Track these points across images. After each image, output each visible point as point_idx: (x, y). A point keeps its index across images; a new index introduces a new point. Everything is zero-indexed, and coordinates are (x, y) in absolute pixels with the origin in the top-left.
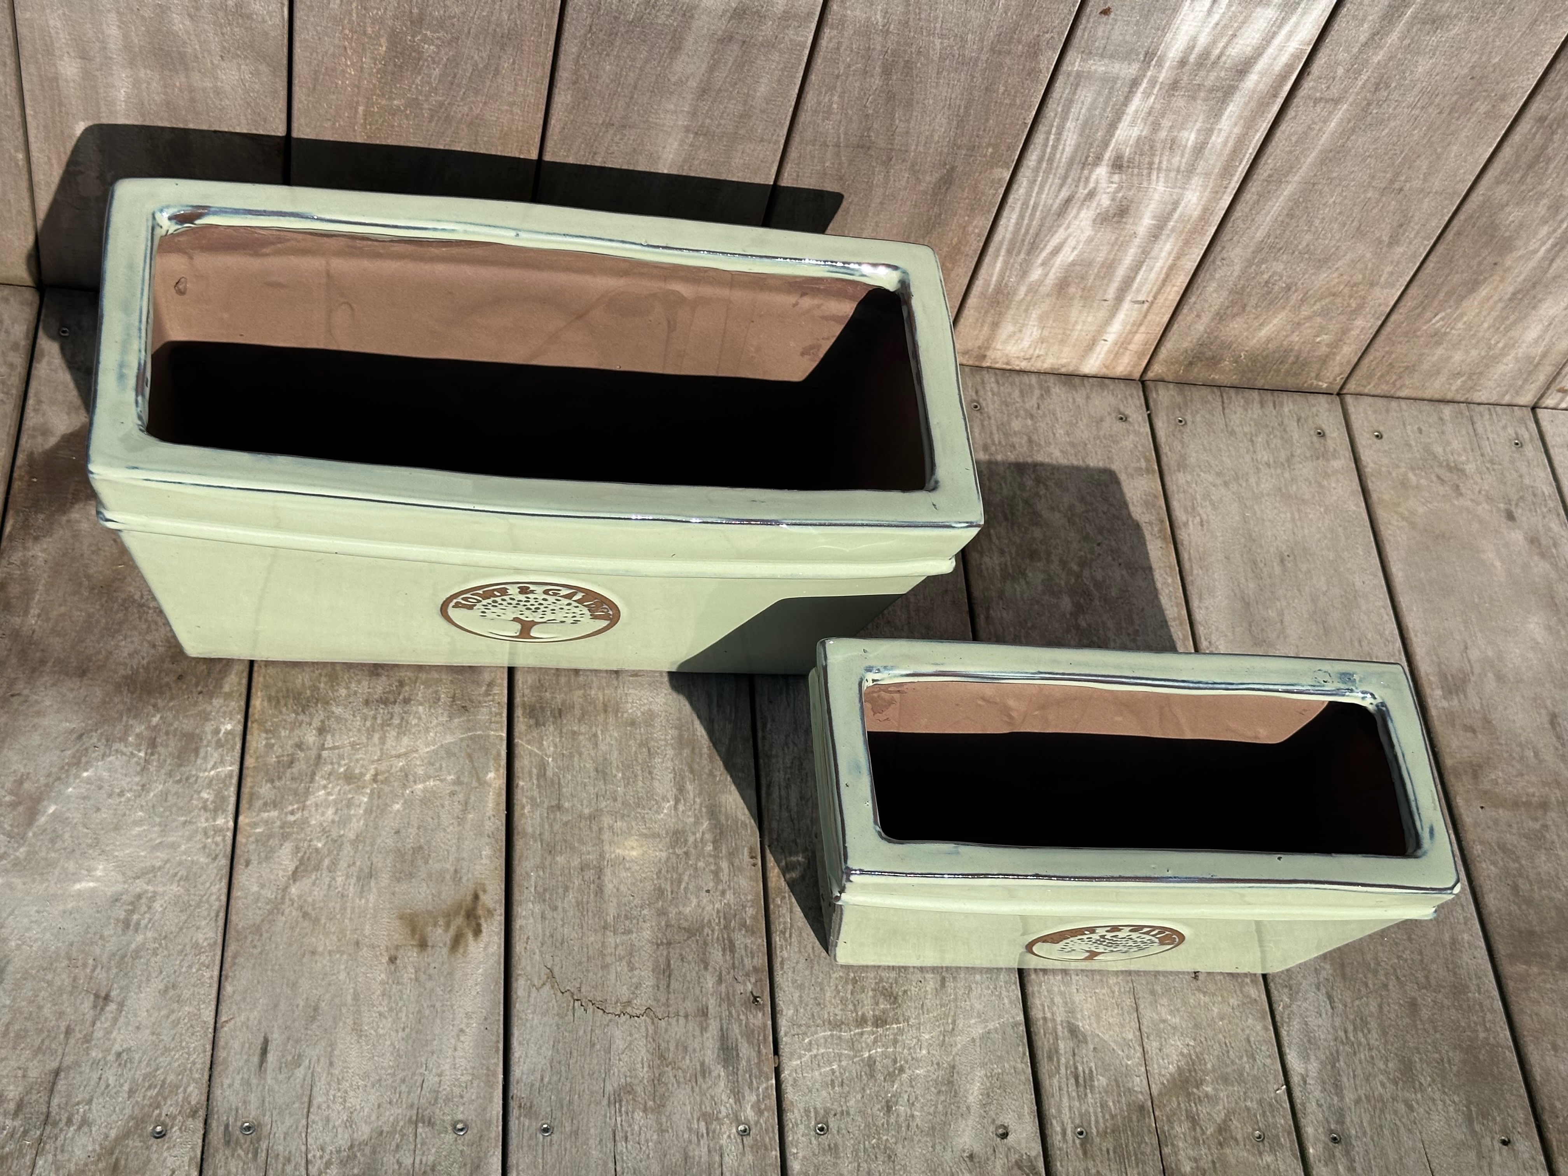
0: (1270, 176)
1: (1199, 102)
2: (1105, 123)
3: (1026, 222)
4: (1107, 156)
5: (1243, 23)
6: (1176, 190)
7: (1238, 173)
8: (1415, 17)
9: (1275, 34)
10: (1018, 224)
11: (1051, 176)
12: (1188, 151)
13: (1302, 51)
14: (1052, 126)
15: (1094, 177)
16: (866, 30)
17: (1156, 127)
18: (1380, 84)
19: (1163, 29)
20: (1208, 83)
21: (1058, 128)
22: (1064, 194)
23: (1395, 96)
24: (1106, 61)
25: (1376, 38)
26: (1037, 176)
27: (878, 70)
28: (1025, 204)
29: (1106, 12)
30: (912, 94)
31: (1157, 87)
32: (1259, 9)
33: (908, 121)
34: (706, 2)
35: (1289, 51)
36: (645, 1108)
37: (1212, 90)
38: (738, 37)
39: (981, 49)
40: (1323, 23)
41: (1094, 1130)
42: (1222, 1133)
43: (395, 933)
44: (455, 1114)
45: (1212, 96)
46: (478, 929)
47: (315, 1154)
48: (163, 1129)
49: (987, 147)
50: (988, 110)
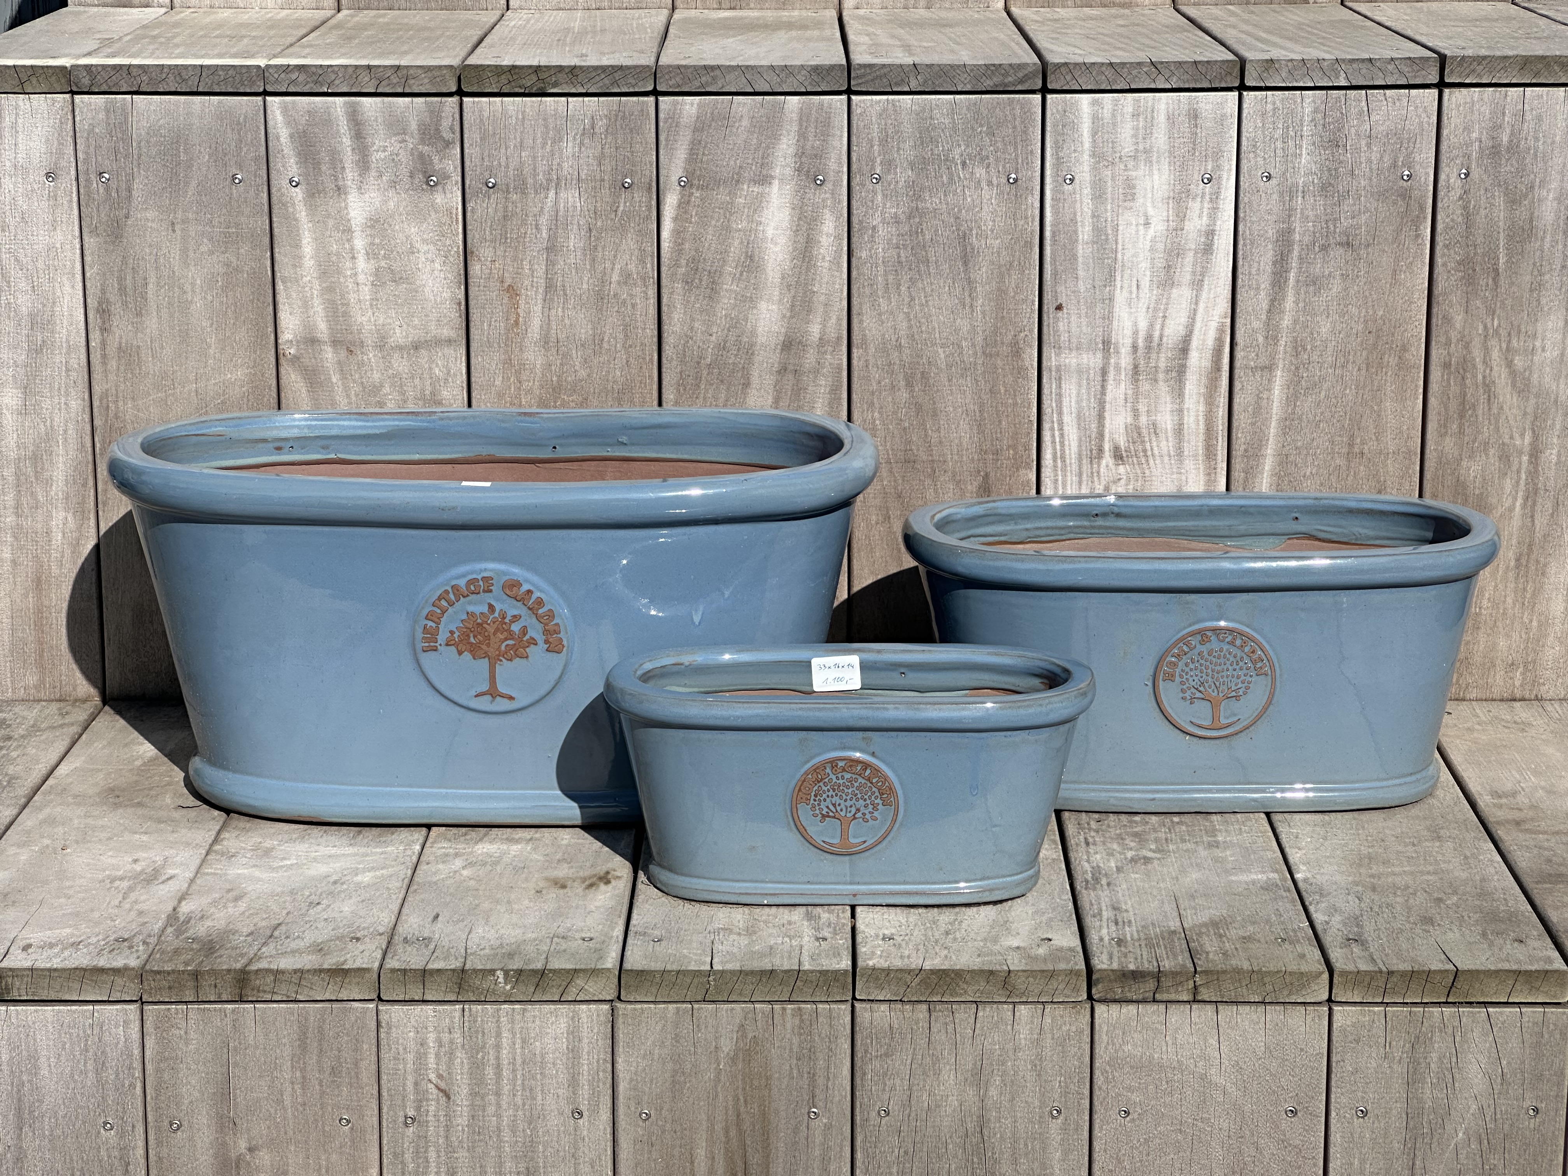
0: (1246, 451)
1: (1161, 383)
2: (1094, 413)
4: (1107, 446)
5: (1167, 304)
6: (1175, 476)
7: (1219, 453)
8: (1298, 281)
9: (1195, 310)
11: (1069, 473)
12: (1170, 435)
13: (1223, 325)
14: (1053, 422)
15: (1103, 470)
16: (883, 348)
17: (1136, 413)
18: (1298, 347)
19: (1108, 317)
20: (1162, 364)
21: (1059, 424)
23: (1315, 357)
24: (1074, 354)
25: (1276, 303)
26: (1056, 475)
27: (903, 383)
29: (1059, 308)
30: (934, 403)
31: (1123, 374)
32: (1174, 291)
33: (938, 430)
34: (761, 339)
35: (1213, 325)
36: (739, 934)
37: (1167, 371)
38: (791, 367)
39: (975, 353)
40: (1230, 296)
41: (1129, 939)
42: (1246, 939)
43: (542, 884)
44: (584, 935)
45: (1169, 377)
46: (608, 882)
47: (473, 947)
48: (358, 939)
49: (1008, 449)
50: (997, 411)
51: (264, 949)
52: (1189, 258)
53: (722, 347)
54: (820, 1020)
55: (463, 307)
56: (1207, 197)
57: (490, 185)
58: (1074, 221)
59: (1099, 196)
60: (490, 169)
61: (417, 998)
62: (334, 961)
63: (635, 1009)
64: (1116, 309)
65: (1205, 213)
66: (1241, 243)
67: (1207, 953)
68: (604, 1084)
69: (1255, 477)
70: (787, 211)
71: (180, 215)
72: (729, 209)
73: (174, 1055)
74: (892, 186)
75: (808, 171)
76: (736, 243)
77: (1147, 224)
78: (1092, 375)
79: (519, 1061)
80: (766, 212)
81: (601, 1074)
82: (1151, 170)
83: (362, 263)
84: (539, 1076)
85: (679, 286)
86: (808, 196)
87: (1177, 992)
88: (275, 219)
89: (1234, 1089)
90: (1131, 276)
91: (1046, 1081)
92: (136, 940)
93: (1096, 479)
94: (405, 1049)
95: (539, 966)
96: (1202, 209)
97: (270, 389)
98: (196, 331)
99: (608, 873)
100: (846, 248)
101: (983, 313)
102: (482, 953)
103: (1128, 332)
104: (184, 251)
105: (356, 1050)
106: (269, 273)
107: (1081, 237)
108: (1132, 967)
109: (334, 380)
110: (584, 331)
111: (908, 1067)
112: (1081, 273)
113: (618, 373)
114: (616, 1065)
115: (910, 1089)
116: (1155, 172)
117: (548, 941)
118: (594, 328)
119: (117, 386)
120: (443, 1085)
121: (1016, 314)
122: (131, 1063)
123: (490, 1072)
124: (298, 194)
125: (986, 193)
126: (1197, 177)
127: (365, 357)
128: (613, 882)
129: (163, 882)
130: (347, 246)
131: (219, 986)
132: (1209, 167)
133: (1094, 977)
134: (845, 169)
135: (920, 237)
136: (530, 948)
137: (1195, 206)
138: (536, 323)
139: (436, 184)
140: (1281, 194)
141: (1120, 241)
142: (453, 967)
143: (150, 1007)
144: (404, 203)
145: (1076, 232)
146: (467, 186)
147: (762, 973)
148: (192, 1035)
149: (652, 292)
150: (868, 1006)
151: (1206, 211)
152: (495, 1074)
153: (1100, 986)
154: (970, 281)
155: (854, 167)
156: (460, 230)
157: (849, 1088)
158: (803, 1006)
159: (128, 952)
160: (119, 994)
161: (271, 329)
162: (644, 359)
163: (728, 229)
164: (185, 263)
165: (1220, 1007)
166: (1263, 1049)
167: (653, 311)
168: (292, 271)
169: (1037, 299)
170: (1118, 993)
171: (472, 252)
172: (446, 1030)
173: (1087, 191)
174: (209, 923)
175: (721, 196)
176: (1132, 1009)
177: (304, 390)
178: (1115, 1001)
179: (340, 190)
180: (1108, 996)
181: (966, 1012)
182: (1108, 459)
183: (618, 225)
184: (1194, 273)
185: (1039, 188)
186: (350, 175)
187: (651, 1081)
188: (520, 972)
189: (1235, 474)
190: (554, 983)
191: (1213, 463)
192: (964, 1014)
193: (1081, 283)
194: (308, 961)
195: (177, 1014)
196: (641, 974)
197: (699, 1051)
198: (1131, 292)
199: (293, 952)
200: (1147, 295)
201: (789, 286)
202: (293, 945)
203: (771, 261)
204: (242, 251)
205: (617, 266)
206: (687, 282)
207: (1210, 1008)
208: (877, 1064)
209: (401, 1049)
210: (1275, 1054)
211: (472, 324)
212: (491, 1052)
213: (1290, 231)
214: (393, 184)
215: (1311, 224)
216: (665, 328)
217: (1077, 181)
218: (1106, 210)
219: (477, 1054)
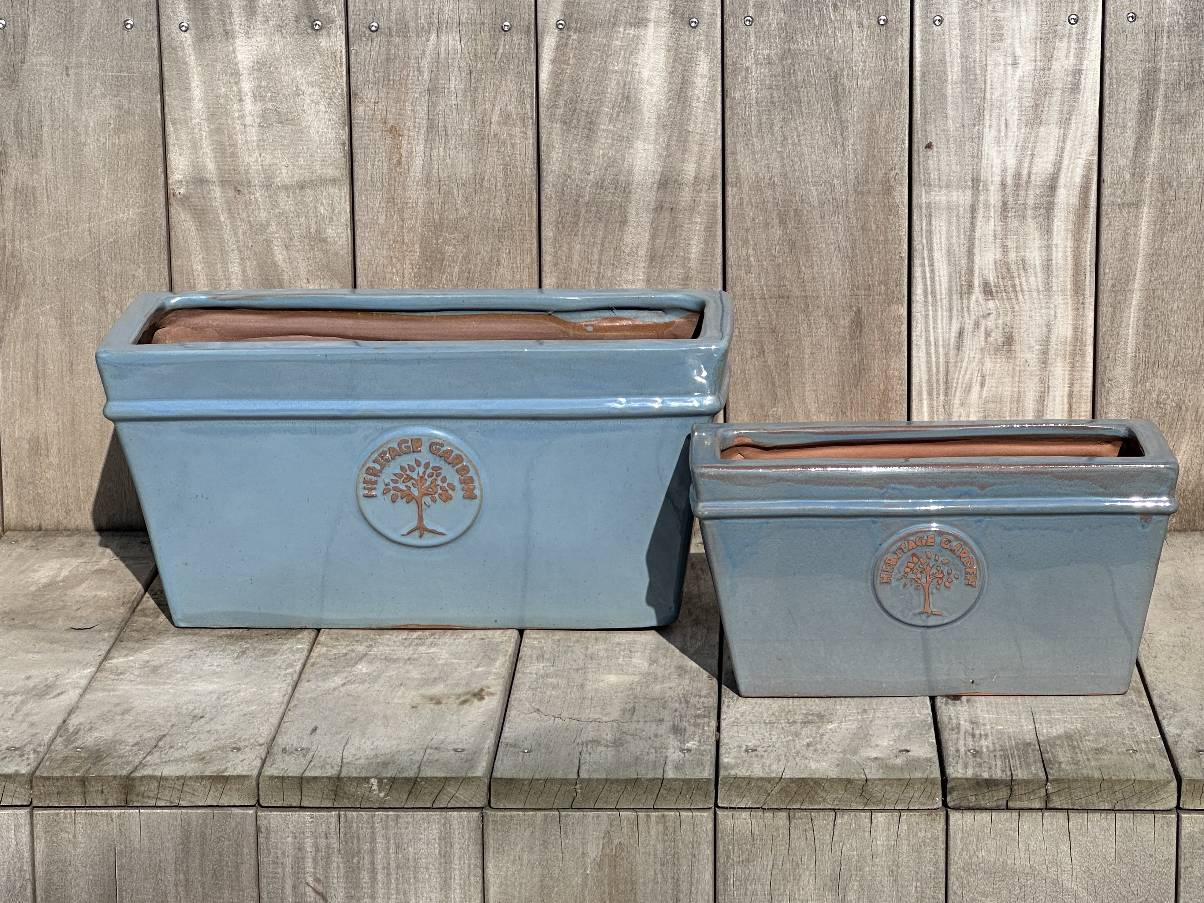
0: (1113, 286)
1: (1029, 220)
2: (964, 249)
3: (934, 359)
4: (976, 282)
5: (1035, 142)
6: (1043, 311)
7: (1087, 288)
8: (1164, 120)
9: (1063, 148)
10: (929, 362)
11: (939, 309)
12: (1038, 270)
13: (1090, 162)
14: (923, 258)
15: (972, 304)
16: (757, 187)
17: (1005, 250)
18: (1164, 185)
19: (978, 156)
20: (1031, 201)
21: (929, 260)
22: (955, 327)
23: (1181, 194)
24: (944, 191)
25: (1142, 141)
26: (927, 310)
27: (776, 221)
28: (927, 340)
29: (929, 146)
30: (807, 240)
31: (992, 210)
32: (1042, 129)
33: (812, 267)
34: (637, 178)
35: (1081, 163)
36: (607, 746)
37: (1036, 208)
38: (666, 205)
39: (847, 191)
40: (1097, 134)
41: (985, 750)
42: (1098, 751)
43: (418, 700)
44: (456, 747)
45: (1037, 213)
46: (482, 698)
47: (348, 756)
48: (239, 749)
49: (879, 285)
50: (869, 248)
51: (149, 758)
52: (1057, 97)
53: (600, 185)
54: (684, 827)
55: (347, 148)
56: (1074, 37)
57: (373, 29)
58: (943, 61)
59: (967, 37)
60: (373, 13)
61: (294, 805)
62: (215, 769)
63: (504, 816)
64: (985, 148)
65: (1072, 53)
66: (1107, 82)
67: (1060, 763)
68: (475, 888)
69: (1122, 312)
70: (663, 53)
71: (73, 59)
72: (606, 52)
73: (63, 858)
74: (765, 28)
75: (683, 14)
76: (613, 84)
77: (1015, 64)
78: (961, 212)
79: (393, 865)
80: (641, 53)
81: (472, 878)
82: (1018, 11)
83: (249, 105)
84: (412, 881)
85: (557, 125)
86: (683, 38)
87: (1029, 800)
88: (165, 63)
89: (1085, 894)
90: (999, 116)
91: (902, 886)
92: (26, 749)
93: (966, 314)
94: (283, 853)
95: (411, 774)
96: (1068, 49)
97: (160, 227)
98: (90, 172)
99: (482, 690)
100: (720, 89)
101: (855, 152)
102: (358, 762)
103: (997, 170)
104: (78, 95)
105: (236, 854)
106: (160, 115)
107: (950, 78)
108: (986, 775)
109: (222, 219)
110: (465, 170)
111: (769, 873)
112: (950, 112)
113: (498, 211)
114: (487, 870)
115: (771, 894)
116: (1023, 13)
117: (422, 752)
118: (475, 168)
119: (13, 226)
120: (320, 889)
121: (887, 153)
122: (22, 866)
123: (365, 876)
124: (187, 38)
125: (857, 33)
126: (1064, 17)
127: (252, 197)
128: (486, 697)
129: (54, 697)
130: (235, 89)
131: (105, 792)
132: (1076, 8)
133: (949, 785)
134: (719, 12)
135: (793, 78)
136: (404, 759)
137: (1062, 46)
138: (418, 163)
139: (321, 28)
140: (1147, 34)
141: (989, 81)
142: (329, 774)
143: (40, 812)
144: (290, 47)
145: (945, 72)
146: (350, 30)
147: (627, 781)
148: (80, 839)
149: (531, 133)
150: (730, 814)
151: (1073, 51)
152: (370, 878)
153: (955, 794)
154: (841, 120)
155: (727, 10)
156: (344, 73)
157: (711, 893)
158: (667, 813)
159: (19, 759)
160: (10, 799)
161: (161, 170)
162: (524, 197)
163: (604, 70)
164: (80, 108)
165: (1072, 815)
166: (1113, 854)
167: (531, 151)
168: (181, 113)
169: (907, 138)
170: (972, 801)
171: (356, 94)
172: (323, 835)
173: (956, 32)
174: (96, 734)
175: (598, 38)
176: (986, 816)
177: (193, 228)
178: (969, 809)
179: (228, 35)
180: (963, 804)
181: (825, 819)
182: (977, 294)
183: (498, 67)
184: (1061, 112)
185: (908, 29)
186: (238, 20)
187: (521, 885)
188: (393, 780)
189: (1102, 309)
190: (426, 791)
191: (1081, 298)
192: (823, 821)
193: (950, 122)
194: (190, 769)
195: (65, 818)
196: (510, 781)
197: (567, 856)
198: (999, 131)
199: (176, 760)
200: (1016, 134)
201: (665, 126)
202: (177, 754)
203: (647, 101)
204: (133, 94)
205: (497, 108)
206: (565, 123)
207: (1062, 816)
208: (739, 869)
209: (279, 854)
210: (1125, 860)
211: (356, 164)
212: (366, 857)
213: (1156, 70)
214: (280, 28)
215: (1176, 63)
216: (544, 167)
217: (946, 22)
218: (975, 51)
219: (353, 858)
